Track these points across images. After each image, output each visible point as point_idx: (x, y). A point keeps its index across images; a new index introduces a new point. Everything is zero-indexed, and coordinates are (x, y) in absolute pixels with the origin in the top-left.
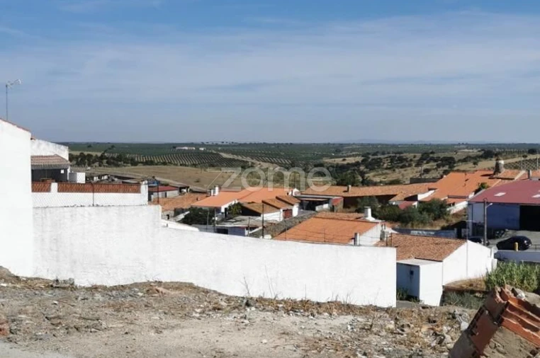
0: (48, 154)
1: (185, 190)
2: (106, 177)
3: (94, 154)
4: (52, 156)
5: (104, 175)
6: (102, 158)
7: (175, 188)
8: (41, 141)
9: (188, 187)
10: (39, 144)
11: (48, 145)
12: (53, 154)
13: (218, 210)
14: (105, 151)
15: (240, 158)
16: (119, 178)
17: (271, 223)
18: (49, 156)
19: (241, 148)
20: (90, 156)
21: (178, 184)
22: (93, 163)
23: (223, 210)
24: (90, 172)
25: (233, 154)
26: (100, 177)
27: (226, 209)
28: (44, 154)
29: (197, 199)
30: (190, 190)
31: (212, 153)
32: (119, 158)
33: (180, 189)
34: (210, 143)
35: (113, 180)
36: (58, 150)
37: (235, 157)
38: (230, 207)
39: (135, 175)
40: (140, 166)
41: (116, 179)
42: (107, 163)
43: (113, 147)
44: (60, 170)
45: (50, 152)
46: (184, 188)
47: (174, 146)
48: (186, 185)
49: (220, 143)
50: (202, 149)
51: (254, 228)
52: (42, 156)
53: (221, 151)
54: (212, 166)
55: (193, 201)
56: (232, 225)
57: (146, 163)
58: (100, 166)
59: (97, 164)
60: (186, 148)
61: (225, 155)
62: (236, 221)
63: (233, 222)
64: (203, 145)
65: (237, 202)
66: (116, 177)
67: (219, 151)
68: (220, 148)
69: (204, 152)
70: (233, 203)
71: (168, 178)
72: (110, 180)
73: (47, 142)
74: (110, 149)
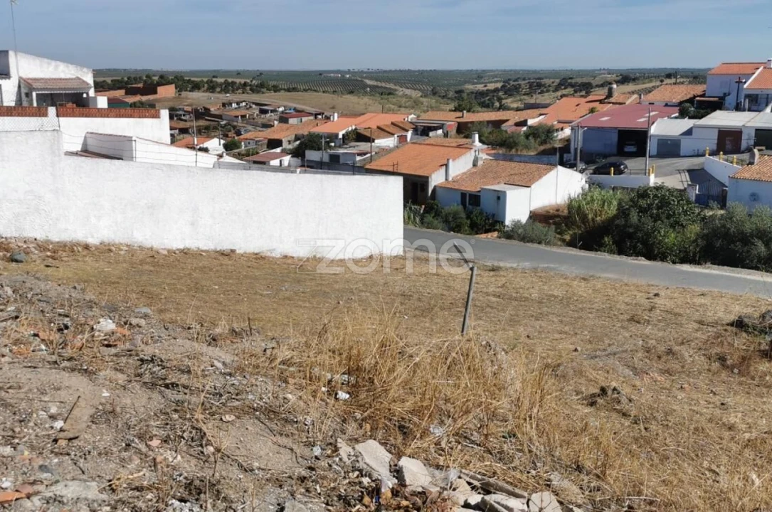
0: (68, 76)
1: (320, 117)
2: (244, 104)
3: (238, 81)
4: (72, 79)
5: (242, 102)
6: (245, 84)
7: (310, 114)
8: (58, 63)
9: (323, 114)
10: (57, 67)
11: (68, 67)
12: (74, 77)
13: (337, 135)
14: (254, 78)
15: (383, 85)
16: (257, 104)
17: (384, 149)
18: (69, 79)
19: (386, 75)
20: (233, 83)
21: (313, 110)
22: (237, 89)
23: (340, 136)
24: (229, 98)
25: (377, 80)
26: (238, 103)
27: (343, 135)
28: (63, 76)
29: (317, 125)
30: (326, 116)
31: (357, 80)
32: (262, 85)
33: (316, 115)
34: (356, 70)
35: (251, 107)
36: (80, 72)
37: (379, 84)
38: (347, 132)
39: (273, 102)
40: (282, 93)
41: (254, 106)
42: (251, 90)
43: (261, 74)
44: (82, 94)
45: (71, 74)
46: (319, 114)
47: (321, 73)
48: (321, 111)
49: (366, 70)
50: (348, 76)
51: (365, 154)
52: (61, 79)
53: (366, 78)
54: (351, 92)
55: (314, 127)
56: (346, 151)
57: (288, 90)
58: (243, 93)
59: (240, 91)
60: (332, 75)
61: (369, 82)
62: (350, 147)
63: (346, 148)
64: (349, 72)
65: (354, 128)
66: (253, 103)
67: (363, 77)
68: (365, 75)
69: (349, 80)
70: (350, 129)
71: (304, 104)
72: (248, 107)
73: (65, 64)
74: (257, 76)
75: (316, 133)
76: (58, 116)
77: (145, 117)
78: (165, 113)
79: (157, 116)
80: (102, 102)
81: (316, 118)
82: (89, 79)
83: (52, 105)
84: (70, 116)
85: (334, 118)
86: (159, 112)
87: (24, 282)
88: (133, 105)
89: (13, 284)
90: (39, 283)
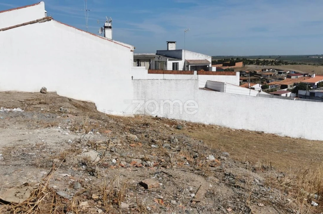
0: (202, 59)
1: (306, 76)
2: (271, 70)
3: (269, 60)
4: (204, 60)
5: (270, 69)
6: (273, 61)
7: (302, 74)
8: (199, 54)
9: (308, 74)
10: (199, 55)
11: (203, 55)
12: (204, 59)
13: (314, 84)
14: (276, 59)
16: (277, 70)
20: (267, 61)
21: (304, 73)
22: (269, 64)
23: (316, 84)
24: (265, 67)
26: (269, 70)
27: (317, 84)
28: (200, 59)
29: (305, 79)
30: (309, 75)
32: (280, 62)
33: (304, 75)
35: (274, 71)
36: (207, 57)
38: (319, 82)
39: (284, 69)
40: (289, 65)
41: (276, 71)
42: (275, 64)
43: (280, 57)
44: (207, 65)
46: (306, 74)
47: (308, 56)
48: (307, 73)
50: (321, 57)
52: (199, 60)
55: (303, 80)
56: (318, 91)
57: (292, 64)
58: (271, 65)
59: (270, 64)
60: (314, 57)
62: (321, 89)
63: (318, 90)
66: (276, 69)
69: (322, 59)
70: (321, 81)
71: (299, 70)
72: (273, 71)
74: (278, 58)
75: (304, 83)
76: (198, 74)
77: (230, 75)
78: (238, 74)
79: (235, 74)
80: (214, 69)
81: (304, 76)
82: (210, 60)
83: (196, 70)
84: (202, 74)
85: (313, 76)
86: (236, 73)
87: (182, 137)
88: (226, 70)
89: (178, 137)
90: (188, 138)
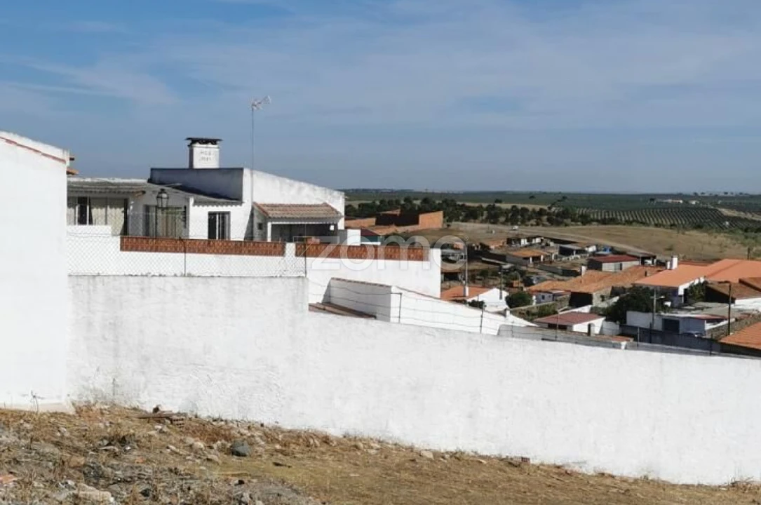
0: (313, 202)
1: (649, 262)
2: (538, 240)
3: (530, 207)
4: (318, 206)
5: (535, 238)
6: (541, 212)
7: (635, 257)
8: (303, 184)
9: (654, 257)
10: (300, 189)
11: (314, 189)
12: (320, 203)
13: (676, 290)
14: (553, 204)
15: (749, 216)
16: (556, 241)
17: (749, 314)
18: (314, 206)
19: (753, 202)
20: (525, 210)
21: (640, 252)
22: (529, 220)
23: (681, 292)
24: (516, 232)
25: (739, 209)
26: (529, 239)
27: (686, 290)
28: (307, 202)
29: (646, 274)
30: (658, 261)
31: (707, 209)
32: (564, 214)
33: (643, 259)
34: (706, 195)
35: (547, 245)
36: (329, 197)
37: (742, 215)
38: (691, 287)
39: (579, 238)
40: (594, 226)
41: (552, 244)
42: (548, 220)
43: (564, 198)
44: (329, 225)
45: (317, 199)
46: (649, 258)
47: (652, 198)
48: (654, 254)
49: (722, 194)
50: (694, 203)
51: (719, 321)
52: (304, 206)
53: (722, 206)
54: (698, 227)
55: (640, 277)
56: (688, 315)
57: (604, 222)
58: (538, 224)
59: (533, 222)
60: (670, 201)
61: (725, 212)
62: (696, 309)
63: (690, 310)
64: (695, 196)
65: (702, 280)
66: (552, 240)
67: (717, 205)
68: (719, 202)
69: (696, 208)
70: (697, 282)
71: (627, 243)
72: (543, 244)
73: (312, 186)
74: (559, 201)
75: (644, 287)
76: (297, 255)
80: (354, 237)
81: (643, 263)
82: (339, 205)
83: (290, 241)
85: (671, 265)
87: (279, 495)
89: (265, 496)
90: (299, 497)
